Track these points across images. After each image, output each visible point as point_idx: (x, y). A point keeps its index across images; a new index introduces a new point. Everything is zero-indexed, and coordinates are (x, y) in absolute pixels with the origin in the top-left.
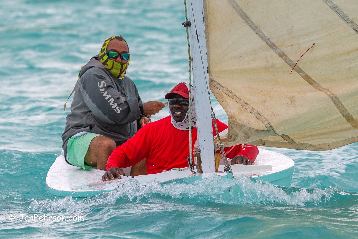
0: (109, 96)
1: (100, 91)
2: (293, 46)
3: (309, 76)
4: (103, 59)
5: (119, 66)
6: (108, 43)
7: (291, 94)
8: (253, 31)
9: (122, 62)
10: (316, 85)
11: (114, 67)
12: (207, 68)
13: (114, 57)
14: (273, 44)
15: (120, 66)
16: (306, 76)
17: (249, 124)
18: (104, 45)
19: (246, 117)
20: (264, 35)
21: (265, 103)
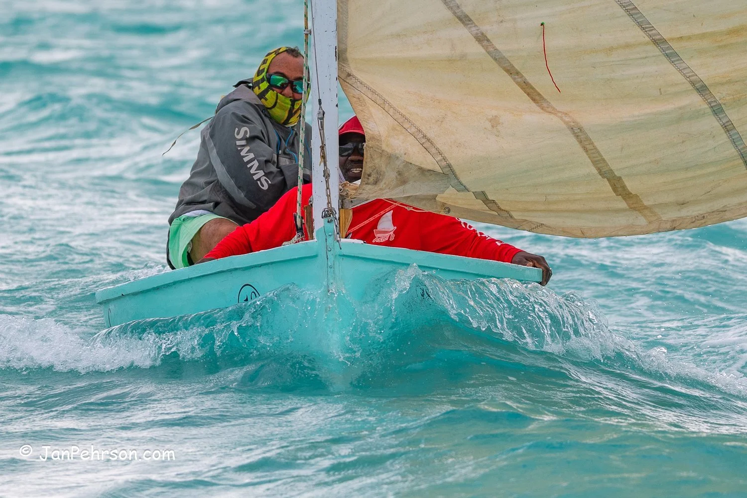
0: (252, 156)
1: (237, 144)
2: (502, 24)
3: (530, 84)
4: (259, 88)
5: (288, 104)
6: (271, 61)
7: (494, 113)
9: (293, 96)
10: (545, 105)
11: (278, 104)
12: (336, 48)
13: (279, 85)
15: (290, 103)
16: (525, 82)
17: (405, 154)
18: (264, 62)
19: (403, 143)
21: (442, 122)
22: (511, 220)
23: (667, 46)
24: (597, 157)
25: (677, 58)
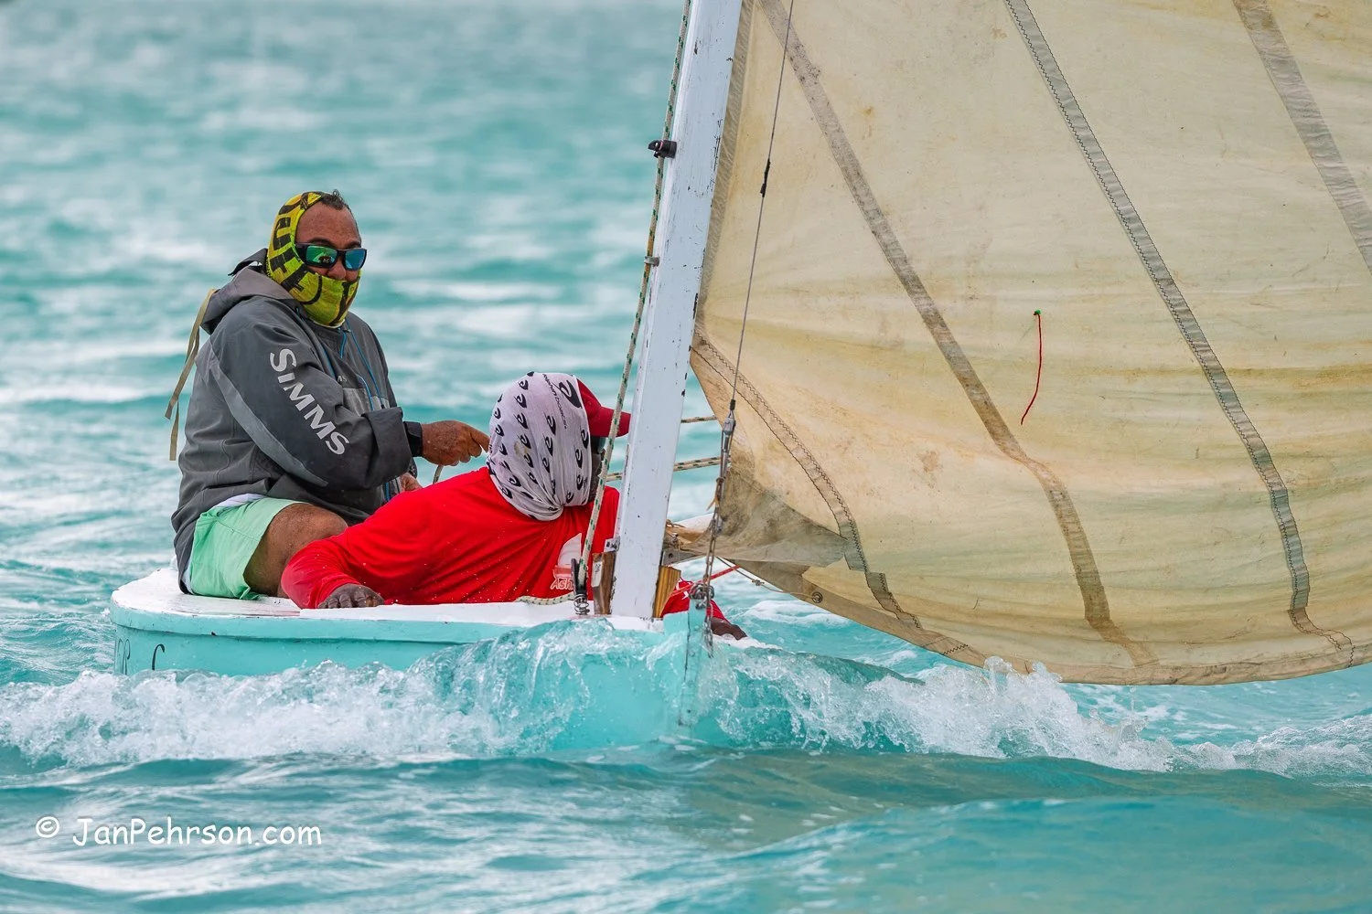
0: (309, 398)
1: (280, 382)
2: (971, 302)
3: (994, 407)
5: (338, 291)
6: (300, 218)
7: (931, 446)
8: (866, 225)
9: (347, 276)
10: (1008, 444)
12: (696, 297)
14: (916, 279)
16: (986, 403)
17: (788, 493)
18: (283, 223)
19: (785, 474)
20: (896, 242)
21: (846, 449)
22: (915, 629)
23: (1223, 381)
24: (1080, 547)
25: (1235, 403)
